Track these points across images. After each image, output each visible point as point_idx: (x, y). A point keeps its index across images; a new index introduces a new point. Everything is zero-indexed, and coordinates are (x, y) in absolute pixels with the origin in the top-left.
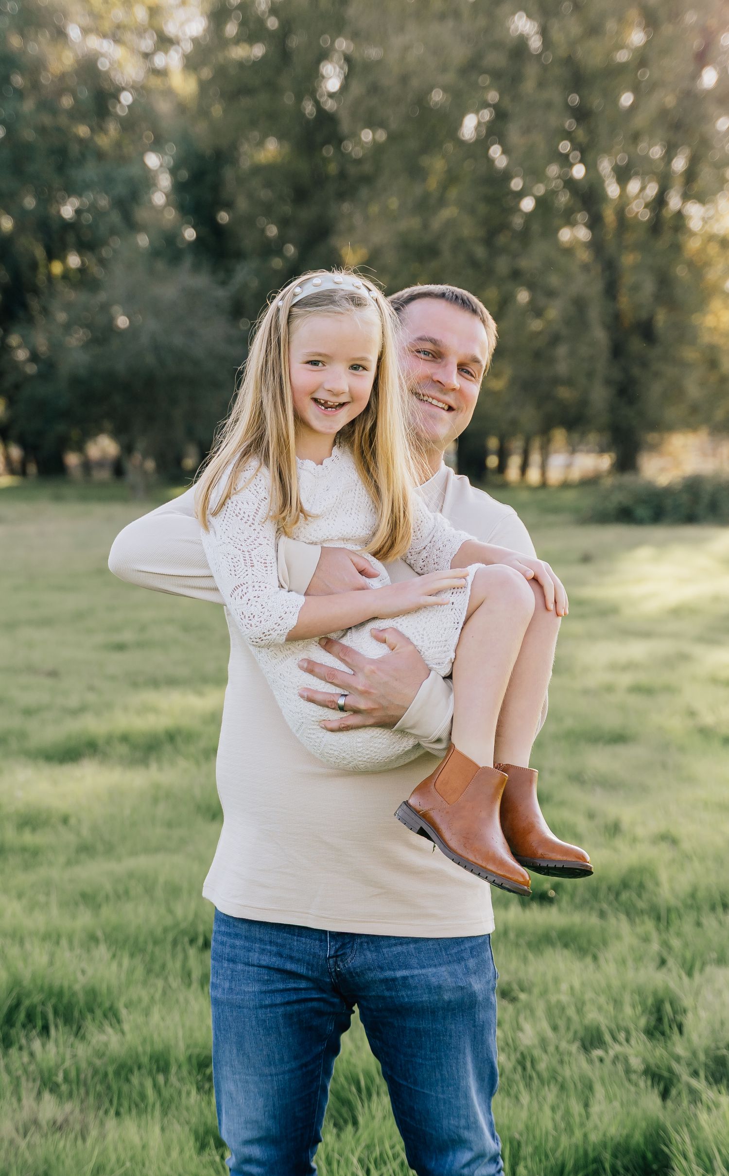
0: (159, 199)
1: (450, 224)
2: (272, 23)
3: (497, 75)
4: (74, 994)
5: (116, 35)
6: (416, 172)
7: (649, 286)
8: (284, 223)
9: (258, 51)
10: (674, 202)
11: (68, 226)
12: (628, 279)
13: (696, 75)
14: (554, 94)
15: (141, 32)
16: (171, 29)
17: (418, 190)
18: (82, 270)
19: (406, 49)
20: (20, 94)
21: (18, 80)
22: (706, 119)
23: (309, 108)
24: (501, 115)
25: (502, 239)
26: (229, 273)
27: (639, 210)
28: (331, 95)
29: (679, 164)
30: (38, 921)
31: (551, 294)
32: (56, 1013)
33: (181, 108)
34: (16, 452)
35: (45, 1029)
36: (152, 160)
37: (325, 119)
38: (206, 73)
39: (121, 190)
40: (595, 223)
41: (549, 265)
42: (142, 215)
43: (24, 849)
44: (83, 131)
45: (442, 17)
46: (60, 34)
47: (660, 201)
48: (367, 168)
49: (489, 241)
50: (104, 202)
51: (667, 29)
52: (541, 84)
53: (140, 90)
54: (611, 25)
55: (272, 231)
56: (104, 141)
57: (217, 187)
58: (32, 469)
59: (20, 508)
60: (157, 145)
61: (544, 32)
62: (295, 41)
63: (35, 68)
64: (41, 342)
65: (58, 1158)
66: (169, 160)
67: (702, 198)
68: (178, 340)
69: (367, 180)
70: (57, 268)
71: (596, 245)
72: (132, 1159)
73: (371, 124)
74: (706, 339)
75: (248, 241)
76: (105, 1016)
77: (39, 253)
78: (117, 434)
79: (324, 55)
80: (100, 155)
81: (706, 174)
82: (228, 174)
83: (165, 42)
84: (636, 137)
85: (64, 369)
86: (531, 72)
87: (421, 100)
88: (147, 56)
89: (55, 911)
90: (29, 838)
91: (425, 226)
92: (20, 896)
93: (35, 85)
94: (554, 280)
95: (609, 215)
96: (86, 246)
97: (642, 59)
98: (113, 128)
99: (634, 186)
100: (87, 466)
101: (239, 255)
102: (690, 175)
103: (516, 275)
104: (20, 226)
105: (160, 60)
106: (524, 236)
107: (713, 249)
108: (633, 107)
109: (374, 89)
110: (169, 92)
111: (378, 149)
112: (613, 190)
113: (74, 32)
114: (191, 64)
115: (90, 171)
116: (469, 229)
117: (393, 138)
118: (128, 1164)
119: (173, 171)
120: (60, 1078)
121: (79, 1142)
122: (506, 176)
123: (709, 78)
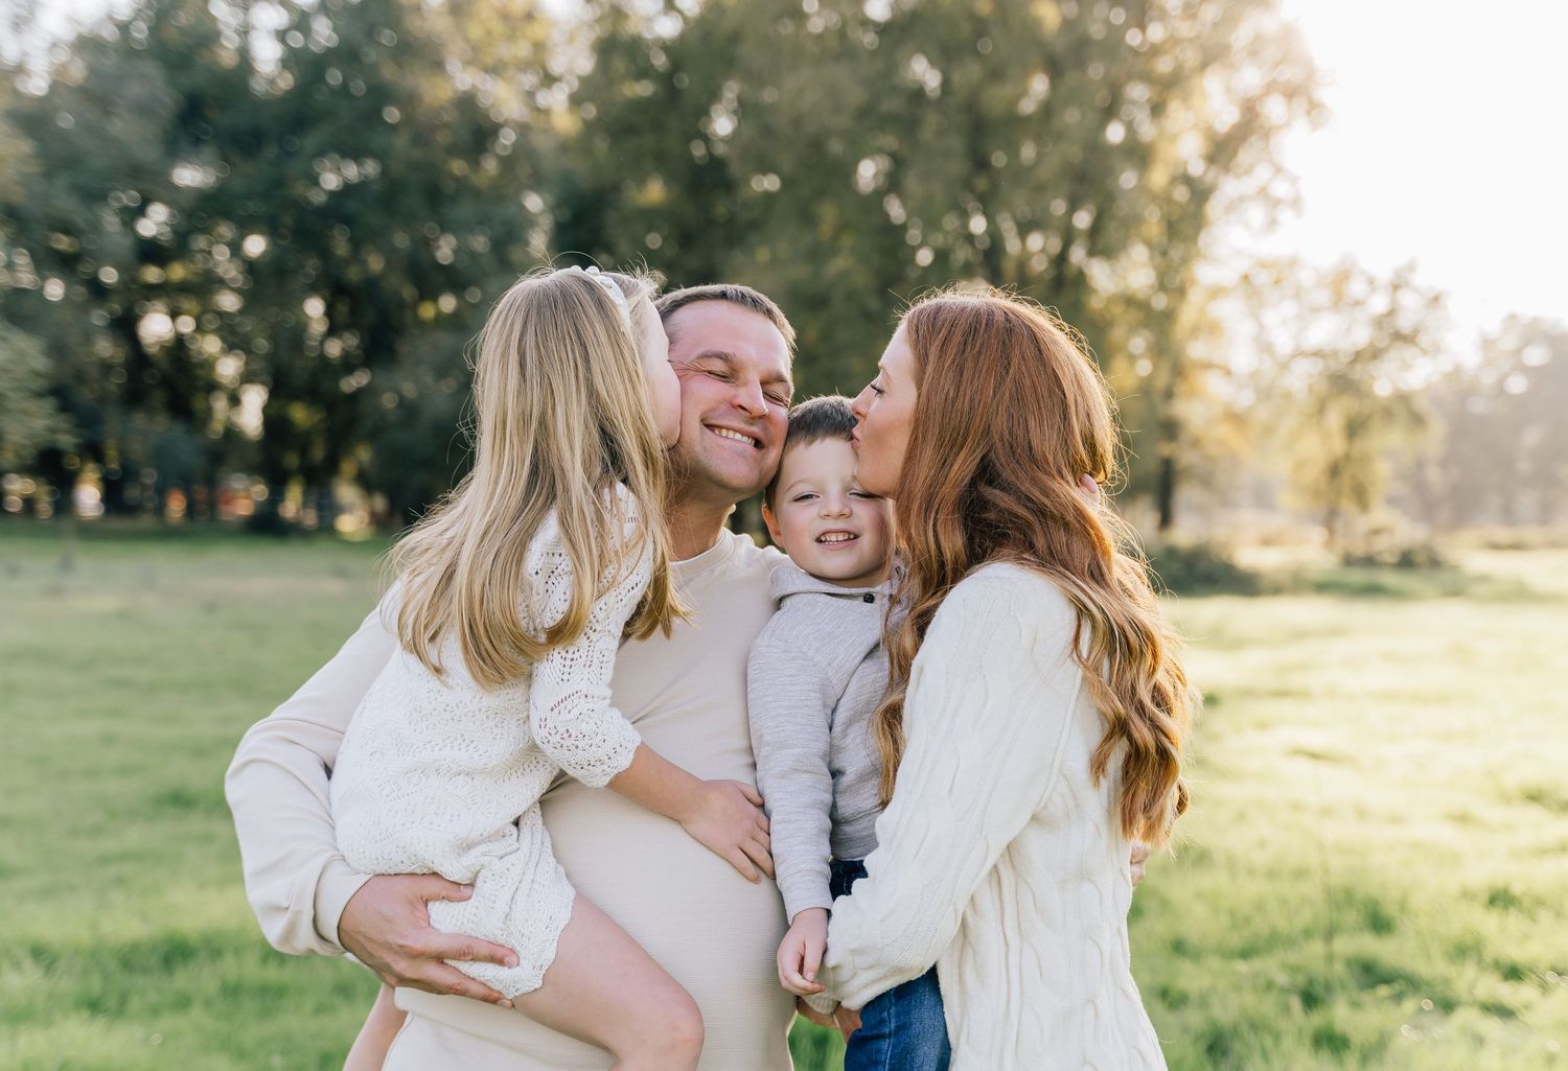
1: (843, 272)
2: (660, 61)
3: (894, 121)
5: (495, 70)
6: (807, 219)
9: (644, 89)
10: (1078, 255)
11: (442, 269)
13: (1100, 130)
15: (524, 66)
16: (556, 66)
17: (808, 238)
18: (456, 314)
20: (393, 128)
21: (392, 114)
22: (1111, 172)
23: (698, 150)
24: (899, 164)
27: (1039, 265)
28: (723, 139)
29: (1083, 220)
33: (565, 147)
34: (380, 503)
36: (534, 202)
37: (716, 164)
38: (591, 111)
39: (499, 228)
44: (458, 166)
46: (438, 66)
47: (1061, 259)
48: (757, 212)
51: (1071, 79)
52: (941, 132)
53: (523, 129)
54: (1013, 70)
57: (596, 229)
60: (537, 182)
61: (944, 78)
62: (684, 80)
63: (408, 101)
64: (409, 389)
66: (551, 202)
67: (1107, 254)
69: (757, 225)
70: (427, 311)
73: (765, 168)
77: (408, 292)
79: (713, 98)
80: (477, 194)
81: (1112, 232)
83: (549, 80)
84: (1040, 189)
85: (427, 417)
86: (931, 122)
87: (817, 144)
88: (529, 94)
91: (816, 275)
93: (413, 118)
95: (1010, 272)
96: (461, 288)
97: (1047, 110)
98: (490, 166)
99: (1035, 241)
102: (1095, 232)
104: (390, 267)
105: (544, 98)
107: (1118, 310)
108: (1036, 160)
109: (767, 131)
110: (548, 130)
111: (768, 197)
112: (1012, 245)
113: (454, 66)
114: (576, 101)
115: (464, 210)
116: (862, 280)
117: (787, 183)
119: (555, 213)
122: (903, 228)
123: (1115, 133)
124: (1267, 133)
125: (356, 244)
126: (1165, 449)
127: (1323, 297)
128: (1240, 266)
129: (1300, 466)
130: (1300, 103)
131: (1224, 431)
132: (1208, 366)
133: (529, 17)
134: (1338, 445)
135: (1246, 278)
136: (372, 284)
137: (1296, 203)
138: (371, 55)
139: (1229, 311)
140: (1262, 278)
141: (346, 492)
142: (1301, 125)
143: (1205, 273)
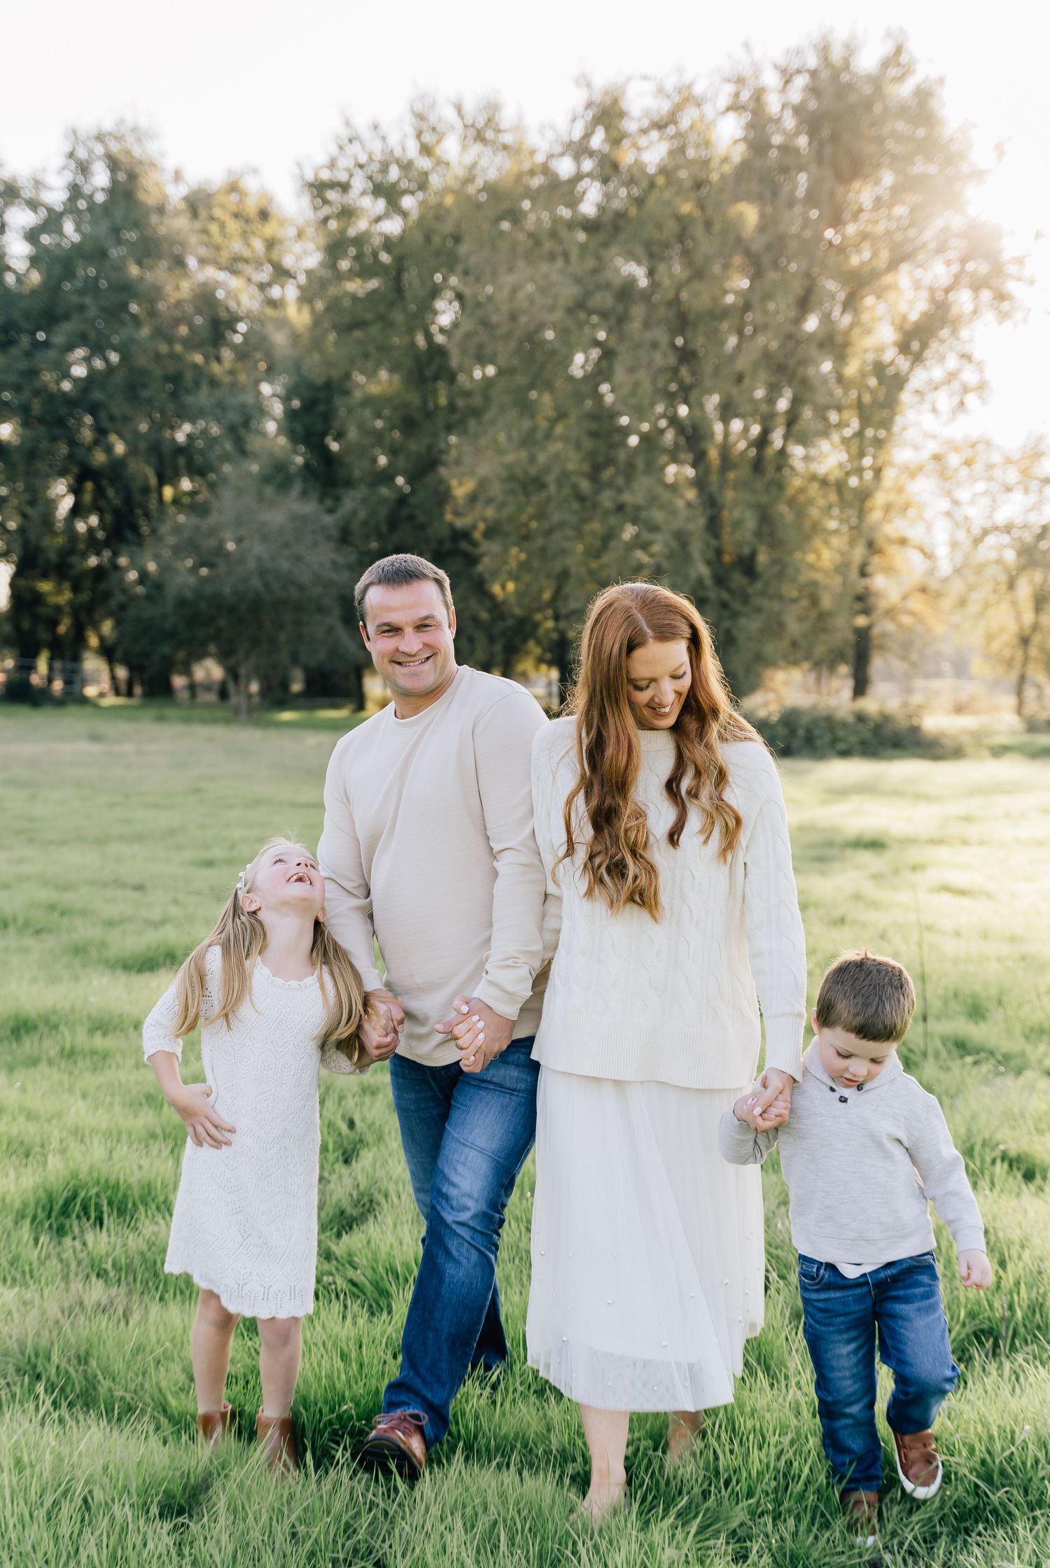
0: (271, 427)
1: (557, 457)
2: (386, 258)
3: (604, 315)
4: (129, 1187)
6: (526, 407)
7: (751, 523)
8: (393, 452)
9: (374, 284)
10: (777, 439)
11: (180, 450)
12: (727, 516)
13: (799, 320)
14: (660, 334)
15: (258, 264)
16: (288, 262)
17: (526, 424)
18: (193, 494)
19: (515, 290)
20: (136, 321)
21: (134, 308)
22: (809, 362)
23: (421, 341)
24: (608, 354)
25: (607, 474)
26: (338, 499)
27: (741, 448)
28: (442, 330)
29: (783, 405)
30: (101, 1119)
31: (654, 528)
32: (110, 1204)
33: (295, 337)
34: (122, 673)
35: (100, 1221)
36: (266, 389)
37: (437, 353)
38: (320, 305)
39: (233, 416)
40: (699, 459)
41: (653, 500)
42: (254, 443)
43: (94, 1053)
44: (197, 358)
45: (552, 257)
46: (179, 263)
47: (762, 442)
48: (477, 401)
49: (594, 474)
50: (215, 430)
51: (772, 275)
52: (647, 325)
53: (256, 320)
54: (717, 268)
55: (383, 460)
56: (216, 368)
57: (327, 417)
58: (138, 690)
59: (124, 727)
60: (271, 372)
61: (651, 273)
62: (411, 277)
63: (151, 297)
64: (150, 564)
65: (99, 1338)
66: (279, 389)
67: (804, 440)
68: (285, 565)
69: (476, 413)
70: (168, 492)
71: (700, 483)
72: (172, 1340)
73: (482, 360)
74: (806, 576)
75: (358, 470)
76: (158, 1208)
77: (152, 477)
78: (224, 657)
79: (435, 292)
80: (214, 383)
81: (808, 416)
82: (338, 401)
83: (282, 274)
84: (740, 379)
85: (171, 591)
86: (639, 313)
87: (532, 337)
88: (262, 287)
89: (117, 1108)
90: (99, 1041)
91: (532, 459)
92: (84, 1096)
93: (152, 313)
94: (658, 516)
95: (713, 454)
96: (197, 471)
97: (747, 302)
98: (227, 356)
99: (737, 425)
100: (192, 688)
101: (349, 483)
102: (792, 418)
103: (620, 508)
104: (133, 450)
105: (276, 292)
106: (629, 471)
107: (814, 489)
108: (738, 347)
109: (485, 323)
110: (284, 323)
111: (488, 382)
112: (718, 428)
113: (192, 262)
114: (306, 297)
115: (203, 397)
116: (574, 462)
117: (500, 372)
118: (167, 1344)
119: (286, 400)
120: (109, 1266)
121: (123, 1323)
122: (613, 415)
123: (812, 324)
124: (955, 325)
125: (101, 432)
126: (861, 621)
127: (1012, 476)
128: (932, 447)
129: (990, 637)
130: (986, 295)
131: (917, 604)
132: (903, 542)
133: (264, 215)
134: (1028, 617)
135: (937, 458)
136: (117, 466)
137: (981, 387)
138: (115, 252)
139: (923, 488)
140: (954, 460)
141: (93, 664)
142: (989, 316)
143: (901, 455)
